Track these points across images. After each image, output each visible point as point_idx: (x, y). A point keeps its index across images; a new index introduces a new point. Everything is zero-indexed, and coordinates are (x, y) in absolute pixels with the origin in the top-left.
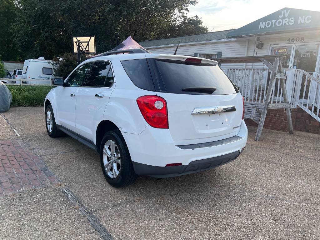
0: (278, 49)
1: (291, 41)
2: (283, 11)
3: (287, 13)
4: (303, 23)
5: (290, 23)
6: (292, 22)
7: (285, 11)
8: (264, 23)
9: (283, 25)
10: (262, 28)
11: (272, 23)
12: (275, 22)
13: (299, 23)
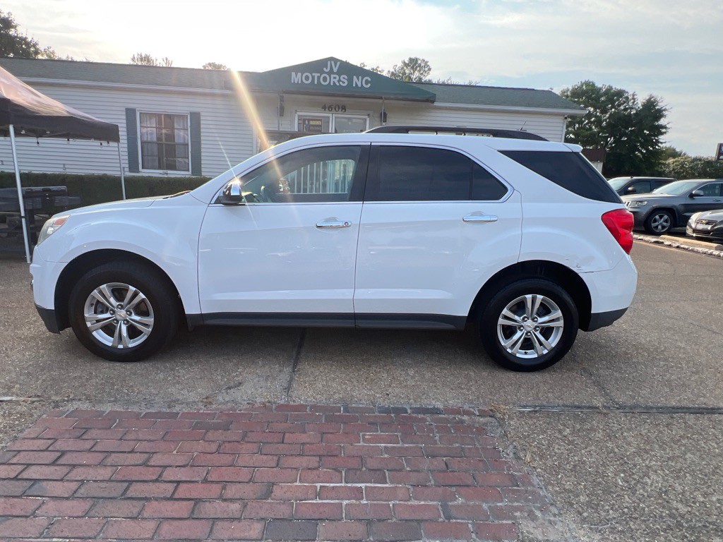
0: (309, 120)
1: (327, 109)
2: (329, 63)
3: (335, 66)
4: (360, 86)
5: (341, 83)
6: (344, 83)
7: (333, 62)
8: (299, 74)
9: (332, 84)
10: (296, 82)
11: (313, 77)
12: (319, 78)
13: (354, 85)
